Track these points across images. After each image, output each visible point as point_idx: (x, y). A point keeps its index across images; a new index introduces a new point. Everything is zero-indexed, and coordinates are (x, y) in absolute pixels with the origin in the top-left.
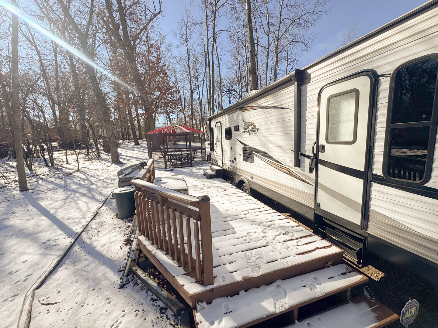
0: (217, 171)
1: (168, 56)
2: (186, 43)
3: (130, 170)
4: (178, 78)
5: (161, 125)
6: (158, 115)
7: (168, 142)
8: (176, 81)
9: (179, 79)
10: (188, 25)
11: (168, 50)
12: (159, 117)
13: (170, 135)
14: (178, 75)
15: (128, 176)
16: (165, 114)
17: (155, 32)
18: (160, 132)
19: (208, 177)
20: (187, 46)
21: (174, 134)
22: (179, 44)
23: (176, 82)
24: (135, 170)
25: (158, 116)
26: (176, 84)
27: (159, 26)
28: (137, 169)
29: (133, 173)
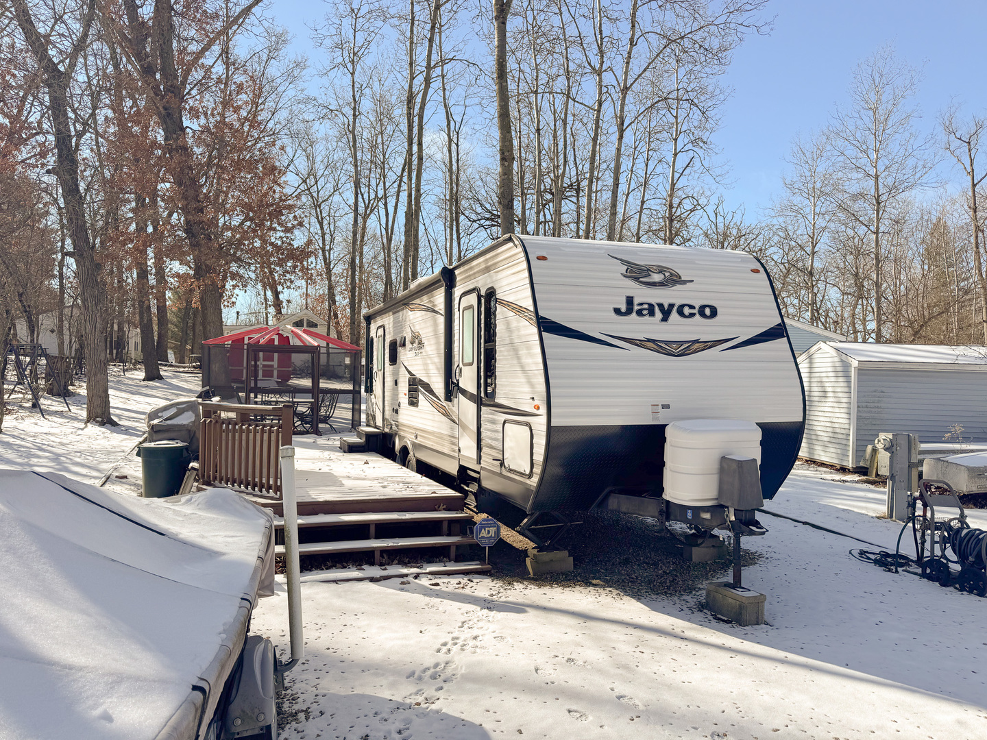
0: (369, 436)
1: (291, 93)
2: (350, 66)
3: (173, 411)
4: (318, 159)
5: (242, 317)
6: (235, 282)
7: (260, 377)
8: (312, 172)
9: (320, 168)
10: (362, 13)
11: (290, 77)
12: (237, 291)
13: (269, 348)
14: (320, 151)
15: (169, 422)
16: (259, 286)
17: (254, 29)
18: (238, 341)
19: (346, 448)
20: (353, 74)
21: (284, 347)
22: (327, 64)
23: (309, 175)
24: (183, 413)
25: (234, 286)
26: (311, 181)
27: (267, 14)
28: (187, 411)
29: (180, 417)
